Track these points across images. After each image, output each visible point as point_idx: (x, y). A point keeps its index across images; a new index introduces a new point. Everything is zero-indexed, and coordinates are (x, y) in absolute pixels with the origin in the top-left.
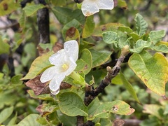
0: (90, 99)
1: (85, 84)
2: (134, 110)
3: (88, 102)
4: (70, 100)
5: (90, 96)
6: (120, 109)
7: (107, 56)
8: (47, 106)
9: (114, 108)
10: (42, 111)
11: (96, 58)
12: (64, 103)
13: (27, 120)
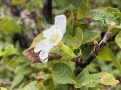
0: (79, 69)
1: (73, 55)
2: (118, 82)
3: (77, 73)
4: (61, 69)
5: (79, 67)
6: (105, 80)
7: (97, 34)
8: (43, 74)
9: (100, 79)
10: (39, 78)
11: (87, 36)
12: (56, 72)
13: (31, 86)
